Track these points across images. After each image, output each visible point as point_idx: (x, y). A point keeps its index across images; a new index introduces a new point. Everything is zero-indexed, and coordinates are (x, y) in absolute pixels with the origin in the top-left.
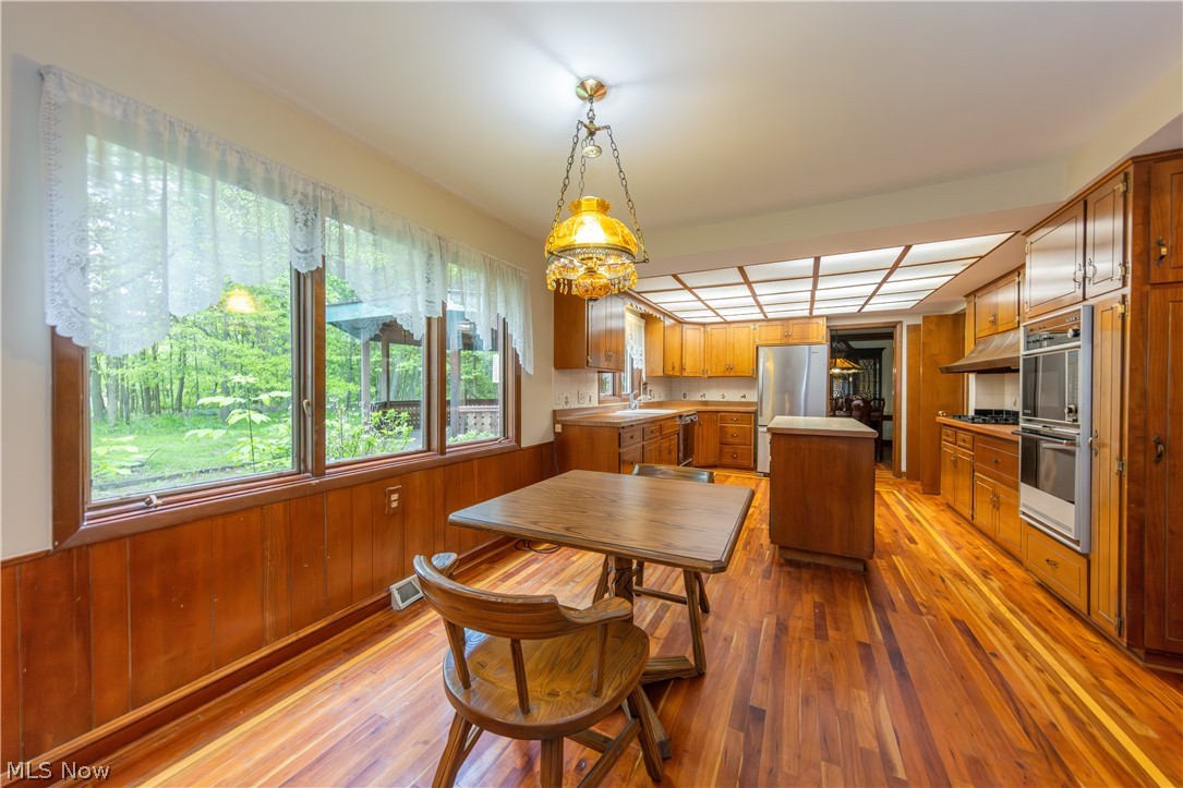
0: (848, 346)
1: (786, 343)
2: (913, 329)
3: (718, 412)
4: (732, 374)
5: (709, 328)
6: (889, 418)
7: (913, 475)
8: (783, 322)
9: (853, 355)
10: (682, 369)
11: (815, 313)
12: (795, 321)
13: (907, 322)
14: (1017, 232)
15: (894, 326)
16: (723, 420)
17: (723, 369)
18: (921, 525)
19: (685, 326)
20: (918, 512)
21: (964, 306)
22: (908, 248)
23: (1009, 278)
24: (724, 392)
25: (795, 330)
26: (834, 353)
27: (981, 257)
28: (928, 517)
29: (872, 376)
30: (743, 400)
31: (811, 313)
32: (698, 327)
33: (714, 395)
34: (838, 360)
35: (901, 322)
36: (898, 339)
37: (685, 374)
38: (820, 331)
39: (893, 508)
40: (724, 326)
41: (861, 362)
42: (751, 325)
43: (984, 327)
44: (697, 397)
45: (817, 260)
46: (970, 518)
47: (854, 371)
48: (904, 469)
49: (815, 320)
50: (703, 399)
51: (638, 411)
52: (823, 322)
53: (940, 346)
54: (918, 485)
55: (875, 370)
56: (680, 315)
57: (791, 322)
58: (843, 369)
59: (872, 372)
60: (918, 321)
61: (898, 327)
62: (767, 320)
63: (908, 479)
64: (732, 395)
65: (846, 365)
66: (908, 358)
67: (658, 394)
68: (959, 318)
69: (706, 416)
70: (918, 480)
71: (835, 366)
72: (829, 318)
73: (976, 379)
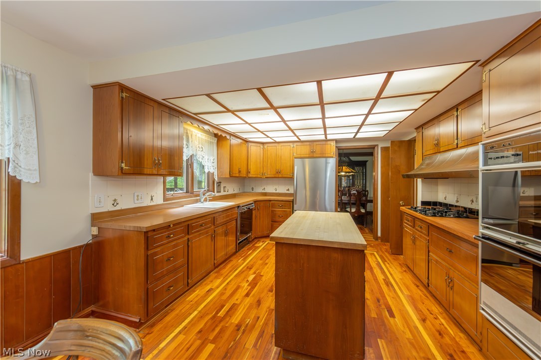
0: (350, 159)
1: (312, 156)
2: (385, 150)
3: (270, 201)
4: (280, 176)
5: (266, 146)
6: (371, 201)
7: (385, 238)
8: (310, 143)
9: (352, 164)
10: (248, 172)
11: (329, 137)
12: (317, 143)
13: (381, 145)
14: (477, 61)
15: (373, 147)
16: (273, 206)
17: (275, 173)
18: (394, 290)
19: (250, 144)
20: (391, 274)
21: (415, 135)
22: (390, 74)
23: (450, 114)
24: (277, 187)
25: (318, 149)
26: (340, 163)
27: (438, 92)
28: (397, 280)
29: (361, 176)
30: (288, 192)
31: (326, 137)
32: (259, 145)
33: (270, 189)
34: (344, 167)
35: (378, 145)
36: (376, 155)
37: (250, 175)
38: (332, 149)
39: (375, 271)
40: (276, 144)
41: (356, 168)
42: (291, 145)
43: (429, 149)
44: (260, 190)
45: (319, 83)
46: (427, 285)
47: (352, 174)
48: (379, 235)
49: (329, 142)
50: (264, 191)
51: (208, 203)
52: (333, 144)
53: (400, 160)
54: (387, 246)
55: (363, 173)
56: (244, 136)
57: (315, 143)
58: (346, 172)
59: (362, 174)
60: (388, 144)
61: (376, 148)
62: (300, 141)
63: (381, 241)
64: (282, 189)
65: (348, 170)
66: (382, 167)
67: (231, 189)
68: (412, 142)
69: (262, 204)
70: (388, 242)
71: (342, 171)
72: (337, 141)
73: (422, 182)
